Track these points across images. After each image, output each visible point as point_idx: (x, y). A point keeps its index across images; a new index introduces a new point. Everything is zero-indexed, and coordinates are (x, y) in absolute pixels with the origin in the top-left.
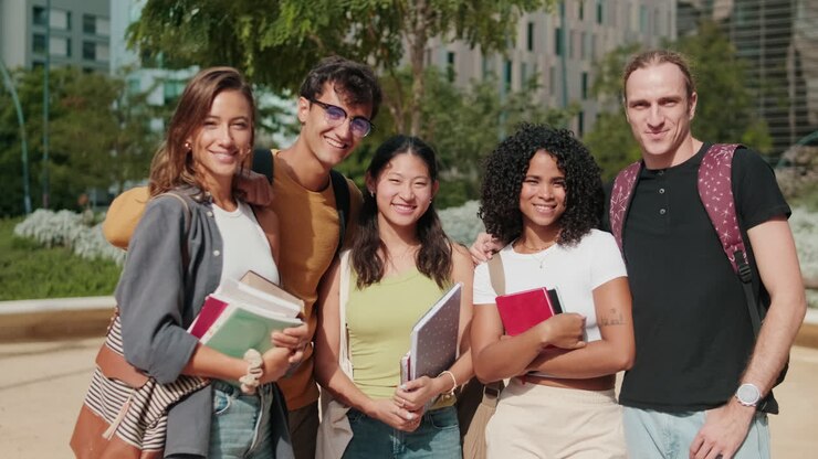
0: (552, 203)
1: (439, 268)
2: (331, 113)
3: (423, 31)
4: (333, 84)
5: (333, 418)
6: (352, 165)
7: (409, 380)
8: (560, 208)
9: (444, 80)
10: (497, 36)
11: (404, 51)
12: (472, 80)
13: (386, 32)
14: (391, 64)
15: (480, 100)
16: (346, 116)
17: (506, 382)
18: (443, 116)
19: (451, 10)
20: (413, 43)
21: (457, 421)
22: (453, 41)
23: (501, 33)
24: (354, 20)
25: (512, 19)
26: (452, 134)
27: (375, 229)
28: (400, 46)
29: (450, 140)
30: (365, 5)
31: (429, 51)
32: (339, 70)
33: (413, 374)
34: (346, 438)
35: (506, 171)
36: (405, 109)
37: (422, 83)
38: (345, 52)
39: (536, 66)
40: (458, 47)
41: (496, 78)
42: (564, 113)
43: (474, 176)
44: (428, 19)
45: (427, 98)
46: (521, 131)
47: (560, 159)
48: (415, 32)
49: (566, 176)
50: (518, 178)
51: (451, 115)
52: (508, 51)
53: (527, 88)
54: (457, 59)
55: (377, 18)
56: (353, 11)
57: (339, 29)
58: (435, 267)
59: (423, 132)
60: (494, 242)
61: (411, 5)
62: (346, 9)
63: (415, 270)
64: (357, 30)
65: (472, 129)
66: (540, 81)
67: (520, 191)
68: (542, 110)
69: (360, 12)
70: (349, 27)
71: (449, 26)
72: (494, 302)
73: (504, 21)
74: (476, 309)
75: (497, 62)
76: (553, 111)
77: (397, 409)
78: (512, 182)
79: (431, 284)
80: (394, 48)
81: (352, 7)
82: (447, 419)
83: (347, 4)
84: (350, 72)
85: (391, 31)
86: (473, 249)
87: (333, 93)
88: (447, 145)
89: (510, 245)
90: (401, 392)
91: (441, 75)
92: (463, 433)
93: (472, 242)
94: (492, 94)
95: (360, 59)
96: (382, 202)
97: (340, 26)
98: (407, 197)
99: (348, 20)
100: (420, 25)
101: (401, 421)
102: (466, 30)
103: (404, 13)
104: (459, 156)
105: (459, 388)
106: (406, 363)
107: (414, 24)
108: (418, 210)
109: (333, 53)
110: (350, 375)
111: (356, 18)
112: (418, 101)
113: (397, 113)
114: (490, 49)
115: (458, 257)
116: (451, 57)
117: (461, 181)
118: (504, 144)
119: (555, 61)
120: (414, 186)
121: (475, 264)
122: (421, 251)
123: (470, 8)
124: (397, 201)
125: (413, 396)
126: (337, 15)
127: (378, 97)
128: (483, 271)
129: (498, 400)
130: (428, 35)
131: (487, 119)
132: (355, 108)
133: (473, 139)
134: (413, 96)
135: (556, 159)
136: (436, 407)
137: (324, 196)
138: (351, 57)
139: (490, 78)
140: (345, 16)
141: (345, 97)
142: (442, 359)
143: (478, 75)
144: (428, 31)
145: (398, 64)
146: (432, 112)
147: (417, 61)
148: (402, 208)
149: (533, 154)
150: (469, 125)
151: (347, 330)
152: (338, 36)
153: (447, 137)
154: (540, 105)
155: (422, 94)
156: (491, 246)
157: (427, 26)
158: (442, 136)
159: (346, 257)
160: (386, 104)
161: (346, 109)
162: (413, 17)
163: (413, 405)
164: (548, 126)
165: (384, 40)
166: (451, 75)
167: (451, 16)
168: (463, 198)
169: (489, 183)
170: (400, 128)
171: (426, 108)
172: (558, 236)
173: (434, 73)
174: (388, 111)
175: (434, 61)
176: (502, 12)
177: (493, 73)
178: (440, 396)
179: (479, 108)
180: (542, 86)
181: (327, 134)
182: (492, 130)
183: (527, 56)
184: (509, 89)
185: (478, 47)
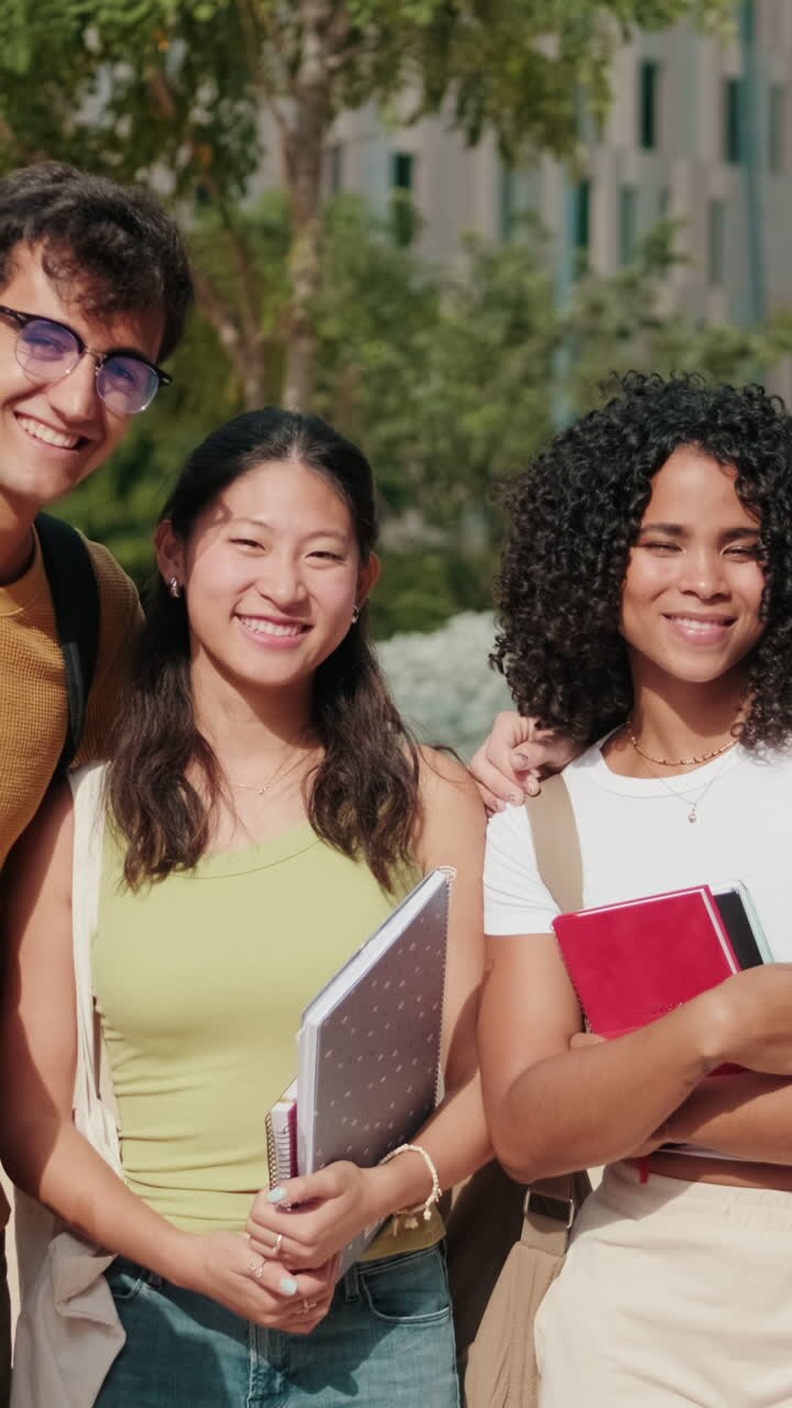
0: (722, 609)
1: (382, 824)
2: (32, 340)
3: (322, 89)
4: (40, 249)
5: (64, 1287)
6: (98, 503)
7: (295, 1173)
8: (745, 626)
9: (382, 240)
10: (546, 106)
11: (262, 151)
12: (470, 242)
13: (206, 93)
14: (223, 189)
15: (493, 301)
16: (81, 349)
17: (596, 1176)
18: (379, 352)
19: (408, 24)
20: (292, 125)
21: (445, 1297)
22: (412, 121)
23: (560, 96)
24: (108, 55)
25: (594, 48)
26: (409, 406)
27: (182, 698)
28: (249, 134)
29: (403, 426)
30: (142, 9)
31: (337, 151)
32: (60, 204)
33: (307, 1155)
34: (106, 1347)
35: (579, 513)
36: (265, 330)
37: (319, 250)
38: (80, 152)
39: (664, 199)
40: (428, 140)
41: (543, 236)
42: (756, 342)
43: (475, 537)
44: (336, 51)
45: (332, 295)
46: (623, 397)
47: (747, 473)
48: (294, 92)
49: (765, 522)
50: (615, 534)
51: (404, 348)
52: (582, 151)
53: (638, 265)
54: (421, 175)
55: (177, 51)
56: (105, 27)
57: (61, 82)
58: (367, 821)
59: (321, 401)
60: (543, 742)
61: (283, 9)
62: (85, 19)
63: (304, 831)
64: (116, 85)
65: (471, 392)
66: (679, 245)
67: (623, 576)
68: (685, 334)
69: (128, 31)
70: (92, 76)
71: (404, 74)
72: (548, 929)
73: (569, 60)
74: (493, 951)
75: (549, 186)
76: (720, 338)
77: (255, 1264)
78: (597, 546)
79: (355, 875)
80: (231, 140)
81: (104, 16)
82: (417, 1290)
83: (88, 6)
84: (95, 210)
85: (223, 92)
86: (480, 765)
87: (39, 278)
88: (392, 443)
89: (596, 751)
90: (270, 1214)
91: (373, 224)
92: (465, 1334)
93: (475, 739)
94: (534, 282)
95: (125, 175)
96: (205, 612)
97: (66, 73)
98: (283, 592)
99: (89, 55)
100: (311, 70)
101: (270, 1302)
102: (454, 86)
103: (260, 33)
104: (430, 477)
105: (446, 1196)
106: (282, 1124)
107: (294, 65)
108: (315, 638)
109: (41, 153)
110: (110, 1154)
111: (117, 49)
112: (306, 304)
113: (242, 343)
114: (525, 148)
115: (437, 791)
116: (403, 169)
117: (435, 551)
118: (570, 435)
119: (722, 180)
120: (306, 561)
121: (489, 810)
122: (325, 767)
123: (467, 19)
124: (252, 605)
125: (306, 1225)
126: (58, 41)
127: (180, 287)
128: (511, 829)
129: (570, 1236)
130: (336, 101)
131: (515, 363)
132: (109, 324)
133: (473, 423)
134: (290, 291)
135: (732, 470)
136: (380, 1252)
137: (18, 599)
138: (98, 168)
139: (522, 237)
140: (79, 41)
141: (78, 289)
142: (394, 1104)
143: (484, 223)
144: (339, 87)
145: (244, 190)
146: (346, 339)
147: (303, 182)
148: (269, 628)
149: (663, 457)
150: (462, 379)
151: (97, 1017)
152: (59, 105)
153: (396, 414)
154: (677, 319)
155: (317, 282)
156: (536, 754)
157: (332, 72)
158: (377, 415)
159: (90, 788)
160: (203, 314)
161: (81, 327)
162: (289, 48)
163: (306, 1252)
164: (706, 381)
165: (199, 116)
166: (405, 225)
167: (408, 43)
168: (440, 603)
169: (526, 552)
170: (252, 387)
171: (330, 328)
172: (741, 718)
173: (350, 220)
174: (212, 336)
175: (351, 181)
176: (568, 29)
177: (532, 218)
178: (389, 1220)
179: (493, 330)
180: (684, 259)
181: (24, 407)
182: (530, 396)
183: (635, 165)
184: (582, 268)
185: (489, 138)
